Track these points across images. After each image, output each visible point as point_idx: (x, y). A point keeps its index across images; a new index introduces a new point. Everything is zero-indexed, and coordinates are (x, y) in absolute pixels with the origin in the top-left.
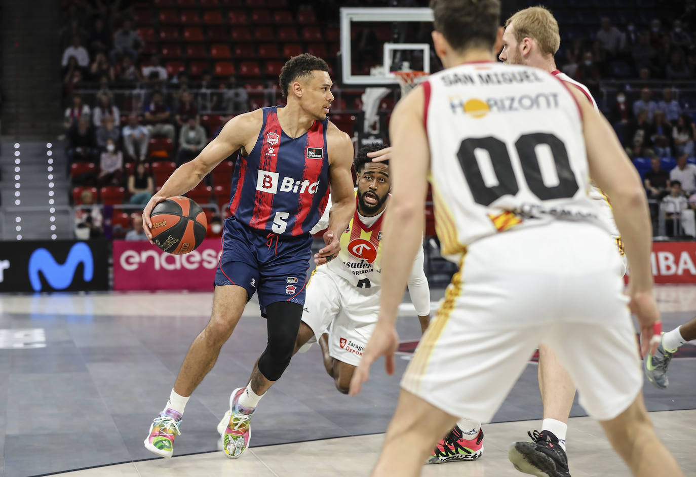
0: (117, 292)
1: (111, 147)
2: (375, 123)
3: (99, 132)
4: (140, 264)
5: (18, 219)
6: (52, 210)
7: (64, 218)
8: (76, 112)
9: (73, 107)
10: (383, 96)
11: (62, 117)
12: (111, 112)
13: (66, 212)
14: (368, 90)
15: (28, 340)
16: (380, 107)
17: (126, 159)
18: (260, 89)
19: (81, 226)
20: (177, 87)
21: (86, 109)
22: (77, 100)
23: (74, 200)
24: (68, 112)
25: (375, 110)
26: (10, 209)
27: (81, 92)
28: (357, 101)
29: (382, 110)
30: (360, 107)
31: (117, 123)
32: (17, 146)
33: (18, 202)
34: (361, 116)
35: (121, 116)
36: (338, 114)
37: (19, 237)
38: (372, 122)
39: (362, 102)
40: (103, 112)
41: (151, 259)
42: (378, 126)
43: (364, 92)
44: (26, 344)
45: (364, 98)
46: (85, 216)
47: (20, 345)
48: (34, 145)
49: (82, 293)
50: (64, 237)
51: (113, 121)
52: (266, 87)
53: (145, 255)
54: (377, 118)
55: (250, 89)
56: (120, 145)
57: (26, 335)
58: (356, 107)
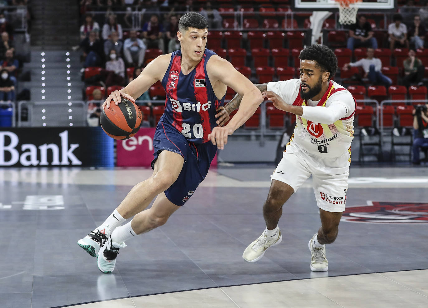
0: (119, 168)
1: (113, 56)
2: (320, 38)
3: (106, 44)
4: (137, 146)
5: (44, 111)
6: (70, 104)
7: (79, 110)
8: (89, 27)
9: (86, 24)
10: (327, 17)
11: (78, 32)
12: (116, 29)
13: (81, 106)
14: (315, 13)
15: (50, 204)
16: (324, 26)
17: (127, 65)
18: (231, 11)
19: (93, 116)
20: (168, 9)
21: (96, 26)
22: (89, 19)
23: (87, 96)
24: (82, 29)
25: (320, 29)
26: (37, 103)
27: (93, 13)
28: (306, 22)
29: (325, 28)
30: (309, 26)
31: (121, 37)
32: (43, 54)
33: (43, 98)
34: (309, 33)
35: (124, 31)
36: (291, 32)
37: (44, 125)
38: (317, 38)
39: (310, 22)
40: (110, 29)
41: (146, 142)
42: (322, 40)
43: (312, 15)
44: (49, 207)
45: (312, 19)
46: (95, 109)
47: (45, 208)
48: (56, 54)
49: (93, 168)
50: (79, 125)
51: (118, 35)
52: (236, 10)
53: (141, 139)
54: (321, 34)
55: (223, 12)
56: (121, 54)
57: (49, 200)
58: (306, 26)
